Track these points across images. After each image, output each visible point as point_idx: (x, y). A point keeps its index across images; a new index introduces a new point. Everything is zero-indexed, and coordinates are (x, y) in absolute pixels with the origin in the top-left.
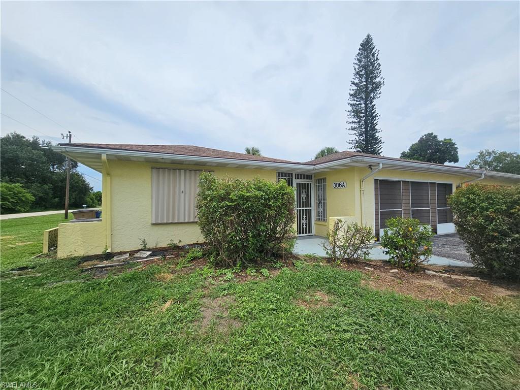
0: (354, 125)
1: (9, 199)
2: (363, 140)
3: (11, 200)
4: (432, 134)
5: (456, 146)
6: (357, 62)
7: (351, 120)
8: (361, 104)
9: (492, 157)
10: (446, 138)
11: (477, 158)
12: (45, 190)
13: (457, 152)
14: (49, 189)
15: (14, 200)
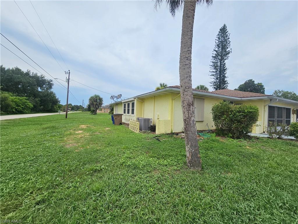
0: (213, 73)
1: (20, 106)
2: (218, 82)
3: (22, 106)
4: (252, 80)
5: (264, 87)
6: (217, 39)
7: (212, 71)
8: (218, 62)
9: (281, 94)
10: (259, 83)
11: (273, 94)
12: (36, 102)
13: (264, 90)
14: (38, 101)
15: (23, 107)
